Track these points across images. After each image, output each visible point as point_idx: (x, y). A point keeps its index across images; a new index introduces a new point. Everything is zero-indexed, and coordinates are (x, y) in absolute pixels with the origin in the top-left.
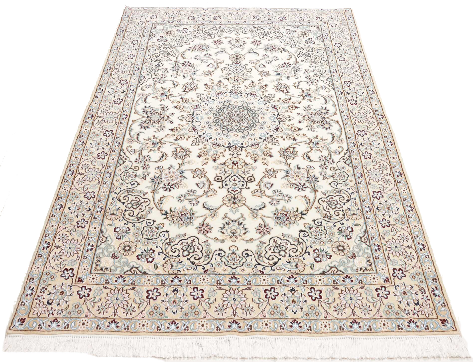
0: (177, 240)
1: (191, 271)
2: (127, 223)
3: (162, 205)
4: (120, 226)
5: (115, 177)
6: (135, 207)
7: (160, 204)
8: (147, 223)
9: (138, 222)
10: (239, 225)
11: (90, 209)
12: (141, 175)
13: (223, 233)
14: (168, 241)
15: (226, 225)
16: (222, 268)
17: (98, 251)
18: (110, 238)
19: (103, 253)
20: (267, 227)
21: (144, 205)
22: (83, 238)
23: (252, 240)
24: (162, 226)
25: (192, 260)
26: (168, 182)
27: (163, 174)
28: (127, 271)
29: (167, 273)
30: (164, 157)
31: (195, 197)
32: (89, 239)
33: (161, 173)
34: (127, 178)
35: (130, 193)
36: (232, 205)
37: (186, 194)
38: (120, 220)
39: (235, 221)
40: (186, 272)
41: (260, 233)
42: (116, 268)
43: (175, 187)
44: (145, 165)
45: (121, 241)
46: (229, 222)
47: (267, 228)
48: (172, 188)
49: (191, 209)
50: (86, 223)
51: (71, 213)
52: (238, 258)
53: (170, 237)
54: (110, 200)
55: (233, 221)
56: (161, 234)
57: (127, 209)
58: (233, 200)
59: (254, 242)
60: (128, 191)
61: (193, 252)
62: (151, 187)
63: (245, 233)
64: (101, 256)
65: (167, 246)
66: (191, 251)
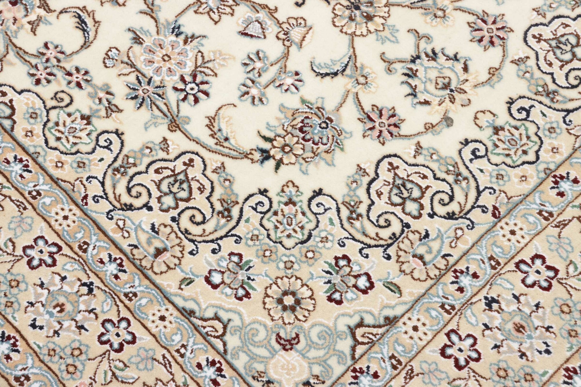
0: (362, 193)
1: (470, 237)
2: (215, 246)
3: (232, 141)
4: (209, 263)
5: (40, 160)
6: (183, 195)
7: (226, 144)
8: (255, 209)
9: (233, 223)
10: (434, 59)
11: (90, 286)
12: (95, 107)
13: (427, 103)
14: (345, 213)
15: (413, 82)
16: (516, 180)
17: (240, 363)
18: (227, 311)
19: (253, 357)
20: (490, 20)
21: (194, 172)
22: (167, 365)
23: (493, 72)
24: (293, 190)
25: (441, 210)
26: (177, 78)
27: (140, 65)
28: (353, 349)
29: (430, 282)
30: (89, 21)
31: (276, 68)
32: (182, 356)
33: (133, 66)
34: (72, 140)
35: (131, 171)
36: (371, 26)
37: (251, 75)
38: (191, 253)
39: (418, 57)
40: (462, 246)
41: (492, 43)
42: (323, 362)
43: (206, 79)
44: (69, 74)
45: (257, 295)
46: (411, 69)
47: (494, 22)
48: (202, 83)
49: (303, 101)
50: (124, 324)
51: (56, 332)
52: (516, 133)
53: (340, 201)
54: (109, 226)
55: (413, 61)
56: (315, 209)
57: (174, 213)
58: (357, 13)
59: (503, 72)
60: (117, 170)
61: (423, 193)
62: (154, 117)
63: (466, 69)
64: (260, 367)
65: (357, 224)
66: (416, 193)
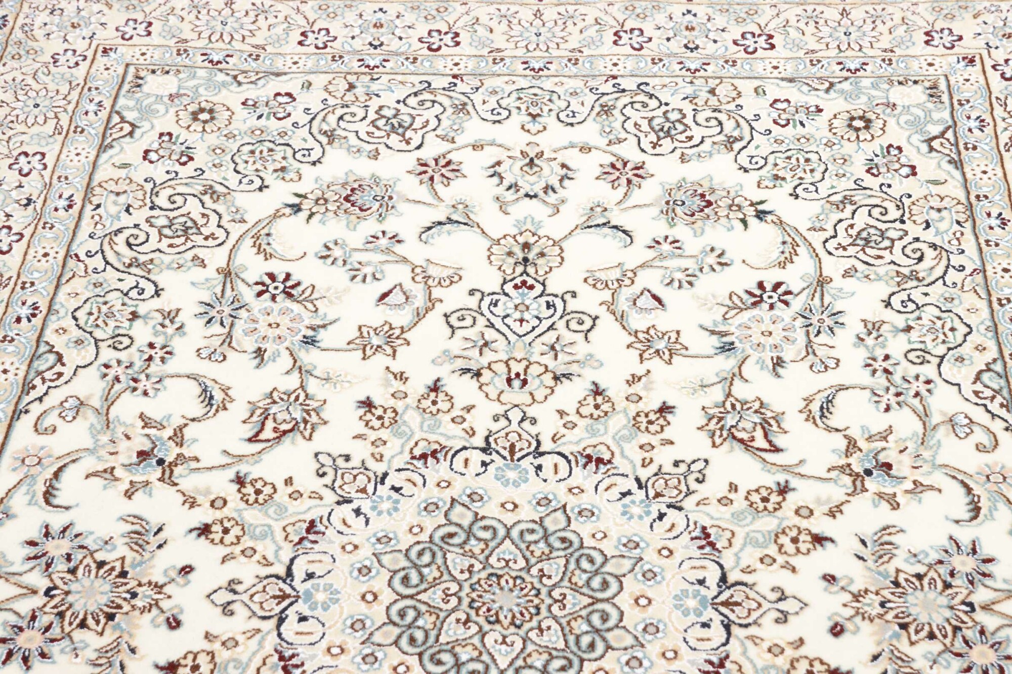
0: (705, 146)
1: (654, 80)
2: (884, 188)
3: (780, 240)
4: (901, 183)
5: (989, 323)
6: (872, 230)
7: (789, 240)
8: (816, 191)
10: (516, 185)
12: (889, 336)
13: (563, 166)
14: (737, 145)
15: (557, 185)
16: (566, 87)
20: (425, 177)
21: (843, 240)
23: (477, 147)
24: (764, 182)
26: (775, 312)
27: (802, 340)
31: (665, 263)
33: (810, 346)
34: (940, 323)
35: (905, 270)
36: (532, 240)
37: (698, 273)
38: (910, 196)
39: (527, 195)
41: (449, 163)
43: (745, 297)
44: (887, 372)
45: (883, 142)
46: (545, 192)
47: (425, 172)
48: (754, 296)
49: (672, 226)
52: (523, 107)
53: (733, 154)
54: (969, 246)
55: (535, 196)
56: (762, 162)
58: (531, 256)
59: (472, 141)
60: (918, 279)
61: (652, 118)
62: (834, 297)
63: (499, 163)
64: (930, 106)
65: (736, 134)
